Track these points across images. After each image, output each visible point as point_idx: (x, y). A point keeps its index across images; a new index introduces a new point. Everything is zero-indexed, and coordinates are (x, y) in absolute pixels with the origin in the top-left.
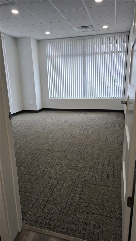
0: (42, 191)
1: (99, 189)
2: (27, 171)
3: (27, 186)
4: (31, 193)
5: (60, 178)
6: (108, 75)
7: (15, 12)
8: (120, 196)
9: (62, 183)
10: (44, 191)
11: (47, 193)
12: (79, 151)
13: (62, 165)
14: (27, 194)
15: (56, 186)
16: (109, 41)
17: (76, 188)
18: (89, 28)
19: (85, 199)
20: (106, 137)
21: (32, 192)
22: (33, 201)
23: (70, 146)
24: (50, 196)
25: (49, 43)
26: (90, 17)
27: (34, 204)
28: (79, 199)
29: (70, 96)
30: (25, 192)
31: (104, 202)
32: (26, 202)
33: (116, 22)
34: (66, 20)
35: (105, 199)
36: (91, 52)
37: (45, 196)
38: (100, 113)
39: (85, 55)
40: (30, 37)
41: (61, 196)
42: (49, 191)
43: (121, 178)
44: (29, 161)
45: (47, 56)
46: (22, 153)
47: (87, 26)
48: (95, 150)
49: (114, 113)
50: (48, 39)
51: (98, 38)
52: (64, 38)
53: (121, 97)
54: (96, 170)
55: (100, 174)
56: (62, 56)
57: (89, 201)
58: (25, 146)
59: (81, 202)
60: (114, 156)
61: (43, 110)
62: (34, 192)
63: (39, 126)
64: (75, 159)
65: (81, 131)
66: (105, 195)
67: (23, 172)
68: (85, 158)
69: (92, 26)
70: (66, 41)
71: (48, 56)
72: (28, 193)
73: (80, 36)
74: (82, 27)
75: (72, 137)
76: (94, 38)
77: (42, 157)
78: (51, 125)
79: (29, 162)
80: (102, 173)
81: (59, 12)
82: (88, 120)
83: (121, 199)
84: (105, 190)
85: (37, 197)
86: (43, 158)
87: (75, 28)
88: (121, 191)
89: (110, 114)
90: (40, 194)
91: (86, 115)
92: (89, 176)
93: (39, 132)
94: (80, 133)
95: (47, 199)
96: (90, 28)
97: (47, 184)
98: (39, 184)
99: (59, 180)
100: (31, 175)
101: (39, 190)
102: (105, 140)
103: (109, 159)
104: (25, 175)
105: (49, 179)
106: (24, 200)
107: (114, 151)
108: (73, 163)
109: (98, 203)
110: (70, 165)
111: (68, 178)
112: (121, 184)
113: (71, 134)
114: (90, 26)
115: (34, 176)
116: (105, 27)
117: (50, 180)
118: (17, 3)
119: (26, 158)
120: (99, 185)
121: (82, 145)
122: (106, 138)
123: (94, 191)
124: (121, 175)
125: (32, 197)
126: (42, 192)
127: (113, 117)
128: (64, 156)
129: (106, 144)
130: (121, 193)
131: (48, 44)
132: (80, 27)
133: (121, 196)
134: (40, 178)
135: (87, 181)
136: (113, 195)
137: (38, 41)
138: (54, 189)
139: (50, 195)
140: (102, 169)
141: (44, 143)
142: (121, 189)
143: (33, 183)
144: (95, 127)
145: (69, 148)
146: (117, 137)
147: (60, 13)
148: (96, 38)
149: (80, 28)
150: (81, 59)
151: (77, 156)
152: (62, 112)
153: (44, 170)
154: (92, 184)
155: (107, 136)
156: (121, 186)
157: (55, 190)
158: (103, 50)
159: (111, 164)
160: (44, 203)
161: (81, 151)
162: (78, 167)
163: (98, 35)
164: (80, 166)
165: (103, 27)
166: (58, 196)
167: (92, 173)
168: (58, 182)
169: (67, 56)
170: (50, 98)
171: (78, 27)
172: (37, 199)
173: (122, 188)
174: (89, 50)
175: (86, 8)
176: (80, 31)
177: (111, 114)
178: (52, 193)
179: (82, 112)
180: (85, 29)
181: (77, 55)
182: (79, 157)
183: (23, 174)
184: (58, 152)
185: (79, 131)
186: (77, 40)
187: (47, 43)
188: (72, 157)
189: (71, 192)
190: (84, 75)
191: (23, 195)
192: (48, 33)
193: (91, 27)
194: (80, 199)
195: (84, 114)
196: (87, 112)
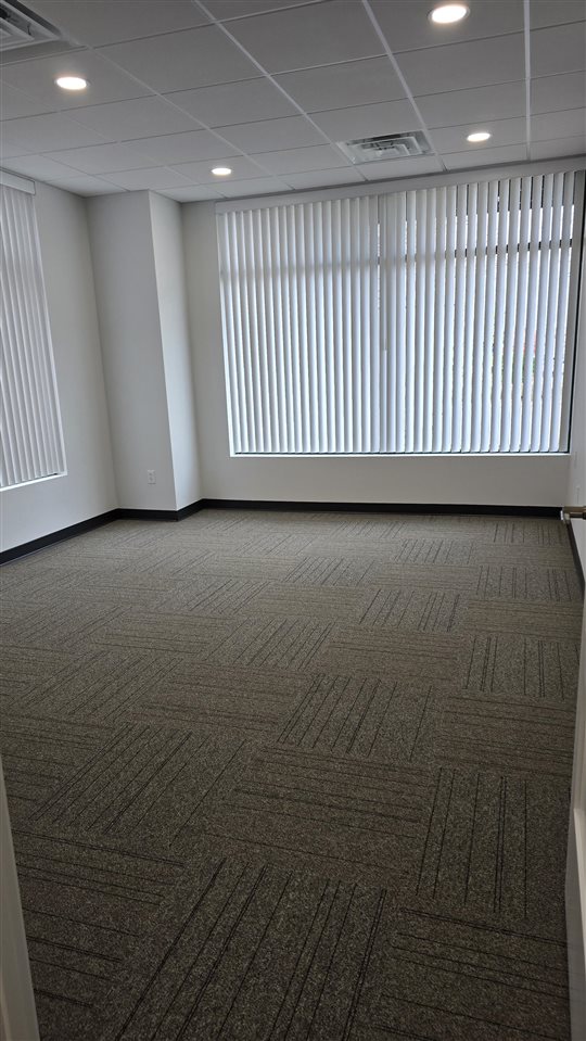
0: (171, 949)
1: (455, 945)
2: (105, 832)
3: (101, 917)
4: (117, 960)
5: (262, 874)
6: (495, 345)
7: (72, 83)
8: (560, 991)
9: (270, 904)
10: (180, 951)
11: (191, 961)
12: (355, 719)
13: (276, 796)
14: (94, 965)
15: (239, 919)
16: (497, 199)
17: (339, 936)
18: (404, 142)
19: (383, 1003)
20: (489, 644)
21: (121, 953)
22: (119, 1005)
23: (318, 694)
24: (206, 983)
25: (229, 214)
26: (410, 96)
27: (125, 1027)
28: (348, 1002)
29: (324, 446)
30: (87, 953)
31: (482, 1025)
32: (88, 1015)
33: (528, 116)
34: (301, 111)
35: (484, 1007)
36: (414, 251)
37: (180, 982)
38: (459, 520)
39: (387, 262)
40: (143, 192)
41: (261, 980)
42: (203, 949)
43: (563, 880)
44: (122, 774)
45: (222, 272)
46: (93, 726)
47: (398, 136)
48: (434, 714)
49: (521, 519)
50: (226, 199)
51: (449, 187)
52: (294, 192)
53: (556, 448)
54: (437, 831)
55: (457, 853)
56: (286, 270)
57: (403, 1020)
58: (107, 693)
59: (361, 1025)
60: (529, 754)
61: (203, 506)
62: (128, 953)
63: (179, 584)
64: (338, 767)
65: (368, 615)
66: (487, 987)
67: (85, 833)
68: (386, 762)
69: (420, 136)
70: (306, 205)
71: (224, 272)
72: (101, 956)
73: (367, 182)
74: (375, 139)
75: (327, 643)
76: (429, 189)
77: (183, 749)
78: (234, 580)
79: (118, 775)
80: (471, 847)
81: (269, 76)
82: (405, 555)
83: (569, 1013)
84: (485, 953)
85: (143, 987)
86: (187, 756)
87: (341, 145)
88: (565, 958)
89: (502, 529)
90: (159, 970)
91: (395, 529)
92: (403, 864)
93: (176, 617)
94: (365, 623)
95: (193, 999)
96: (409, 145)
97: (195, 909)
98: (158, 904)
99: (256, 887)
100: (123, 853)
101: (153, 942)
102: (481, 662)
103: (503, 766)
104: (95, 854)
105: (207, 879)
106: (74, 1002)
107: (525, 724)
108: (327, 788)
109: (448, 1032)
110: (311, 797)
111: (301, 874)
112: (564, 920)
113: (323, 628)
114: (408, 134)
115: (135, 855)
116: (479, 137)
117: (210, 886)
118: (78, 43)
119: (110, 757)
120: (455, 921)
121: (375, 691)
122: (487, 650)
123: (426, 953)
124: (563, 864)
125: (117, 983)
126: (166, 957)
127: (516, 542)
128: (285, 747)
129: (488, 683)
130: (566, 970)
131: (223, 220)
132: (364, 141)
133: (568, 993)
134: (166, 872)
135: (392, 893)
136: (526, 984)
137: (184, 207)
138: (229, 938)
139: (205, 975)
140: (470, 824)
141: (198, 673)
142: (565, 945)
143: (127, 899)
144: (435, 591)
145: (314, 702)
146: (540, 644)
147: (273, 81)
148: (439, 188)
149: (364, 147)
150: (370, 281)
151: (349, 750)
152: (286, 515)
153: (185, 826)
154: (419, 913)
155: (493, 643)
156: (565, 929)
157: (232, 945)
158: (469, 238)
159: (511, 798)
160: (173, 1021)
161: (367, 722)
162: (349, 809)
163: (446, 172)
164: (360, 808)
165: (467, 136)
166: (244, 985)
167: (419, 846)
168: (249, 900)
169: (309, 269)
170: (232, 454)
171: (355, 142)
172: (141, 999)
173: (570, 940)
174: (408, 242)
175: (389, 52)
176: (364, 160)
177: (510, 526)
178: (215, 965)
179: (376, 516)
180: (388, 150)
181: (354, 264)
182: (355, 754)
183: (84, 847)
184: (257, 726)
185: (360, 612)
186: (352, 200)
187: (221, 214)
188: (325, 752)
189: (311, 962)
190: (385, 352)
191: (77, 967)
192: (222, 171)
193: (413, 138)
194: (356, 1002)
195: (385, 527)
196: (400, 517)
